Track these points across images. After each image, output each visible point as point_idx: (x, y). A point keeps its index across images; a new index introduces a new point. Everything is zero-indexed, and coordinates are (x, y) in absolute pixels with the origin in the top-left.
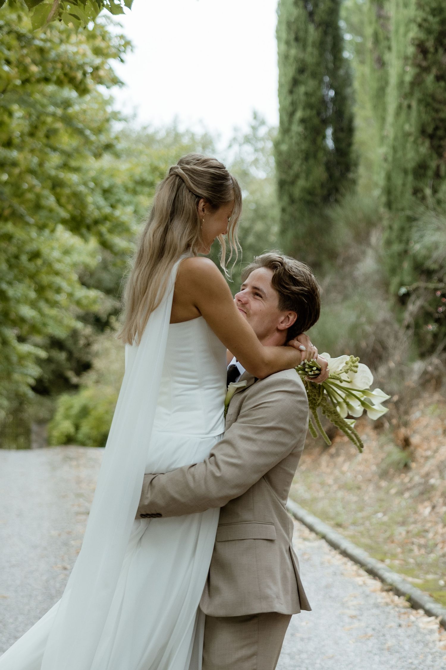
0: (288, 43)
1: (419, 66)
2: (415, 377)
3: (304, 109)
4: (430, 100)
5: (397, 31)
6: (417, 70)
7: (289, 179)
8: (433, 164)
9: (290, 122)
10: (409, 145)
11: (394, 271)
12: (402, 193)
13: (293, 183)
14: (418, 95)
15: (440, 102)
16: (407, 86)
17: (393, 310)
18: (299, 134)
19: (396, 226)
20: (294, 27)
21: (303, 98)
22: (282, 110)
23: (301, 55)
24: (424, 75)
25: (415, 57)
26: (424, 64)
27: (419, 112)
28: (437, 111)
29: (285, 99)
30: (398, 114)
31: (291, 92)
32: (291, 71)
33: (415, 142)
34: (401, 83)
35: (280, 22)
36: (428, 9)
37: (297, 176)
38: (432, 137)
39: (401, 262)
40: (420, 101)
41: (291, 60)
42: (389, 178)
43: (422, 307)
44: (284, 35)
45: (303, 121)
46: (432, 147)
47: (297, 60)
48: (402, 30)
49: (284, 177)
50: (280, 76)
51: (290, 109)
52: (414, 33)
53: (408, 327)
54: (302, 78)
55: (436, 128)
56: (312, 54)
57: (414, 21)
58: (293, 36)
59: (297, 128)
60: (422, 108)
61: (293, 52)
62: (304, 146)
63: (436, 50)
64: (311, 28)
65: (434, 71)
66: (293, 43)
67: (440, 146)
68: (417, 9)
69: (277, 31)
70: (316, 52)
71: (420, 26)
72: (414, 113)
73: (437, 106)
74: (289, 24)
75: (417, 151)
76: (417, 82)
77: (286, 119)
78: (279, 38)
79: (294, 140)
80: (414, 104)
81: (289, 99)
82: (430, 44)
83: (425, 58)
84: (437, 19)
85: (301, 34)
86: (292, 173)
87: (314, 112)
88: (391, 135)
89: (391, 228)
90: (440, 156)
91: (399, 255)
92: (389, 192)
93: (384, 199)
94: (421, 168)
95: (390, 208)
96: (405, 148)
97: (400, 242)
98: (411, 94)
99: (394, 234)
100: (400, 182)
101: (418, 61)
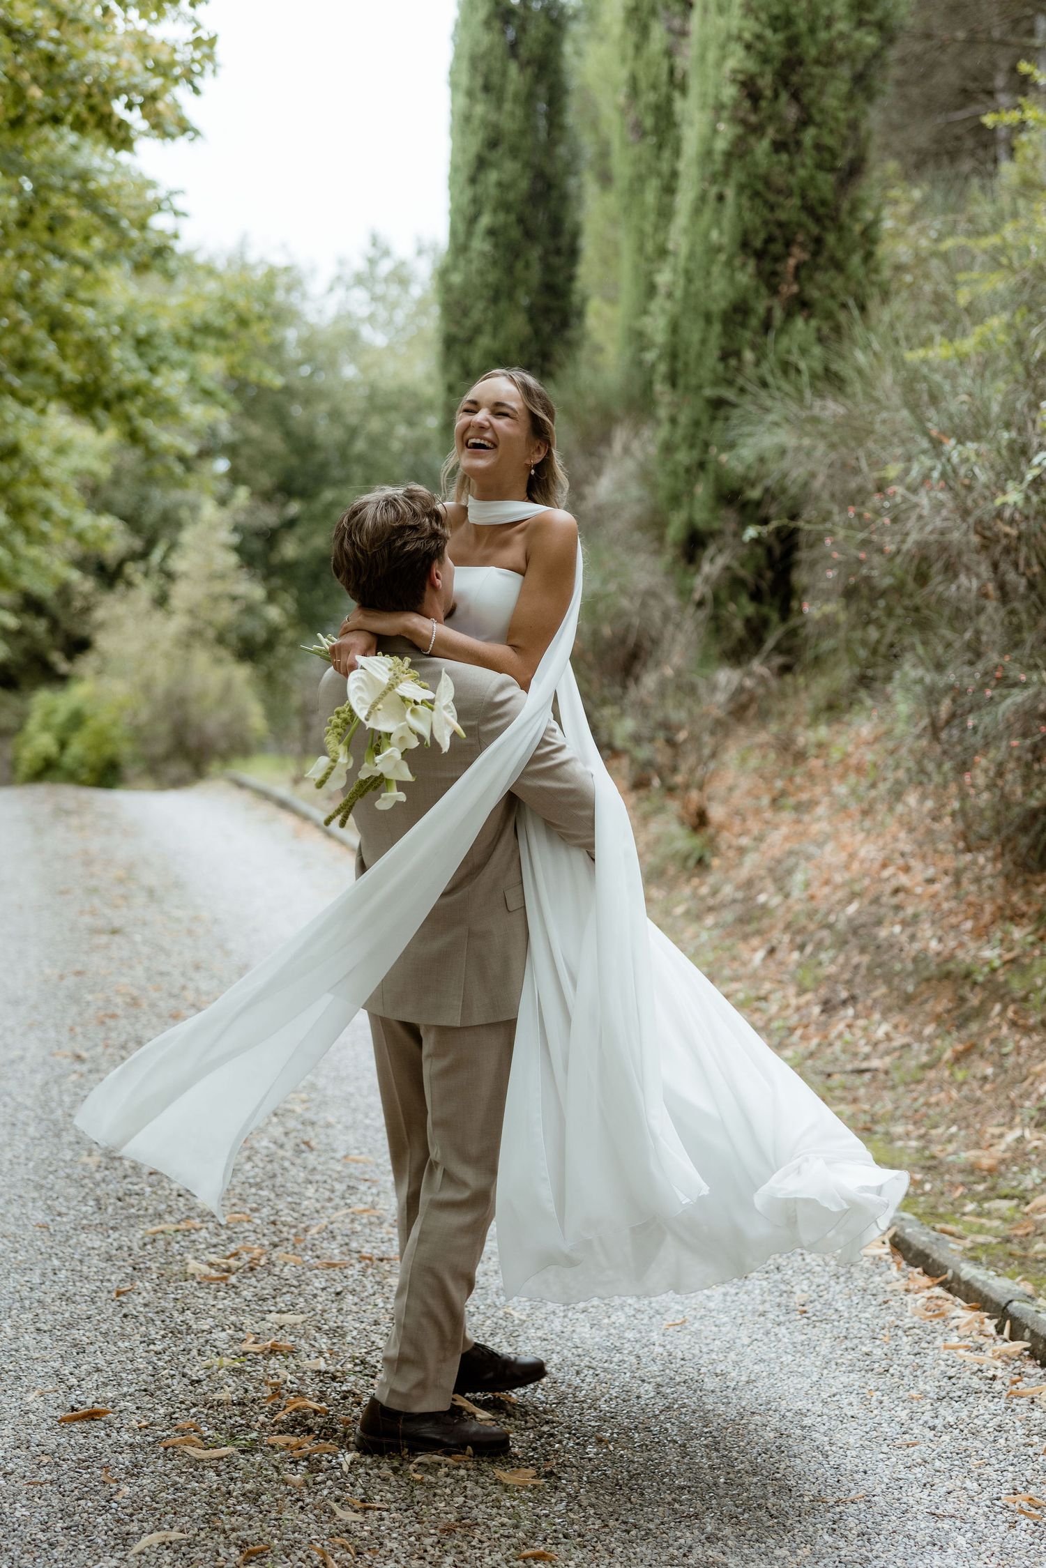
0: (470, 94)
1: (744, 122)
2: (721, 697)
3: (495, 211)
4: (760, 186)
5: (702, 58)
6: (739, 130)
7: (462, 334)
8: (760, 307)
9: (469, 233)
10: (716, 270)
11: (675, 500)
12: (700, 356)
13: (470, 341)
14: (738, 175)
15: (779, 192)
16: (718, 158)
17: (669, 573)
18: (483, 254)
19: (684, 418)
20: (482, 67)
21: (493, 191)
22: (455, 212)
23: (493, 117)
24: (752, 140)
25: (736, 105)
26: (753, 119)
27: (739, 207)
28: (772, 208)
29: (462, 192)
30: (697, 211)
31: (473, 180)
32: (475, 144)
33: (729, 263)
34: (708, 154)
35: (457, 57)
36: (763, 16)
37: (477, 330)
38: (760, 255)
39: (691, 484)
40: (741, 188)
41: (476, 122)
42: (674, 328)
43: (727, 568)
44: (464, 80)
45: (491, 232)
46: (759, 273)
47: (485, 123)
48: (712, 55)
49: (454, 329)
50: (454, 152)
51: (470, 211)
52: (737, 59)
53: (700, 604)
54: (494, 156)
55: (770, 240)
56: (512, 114)
57: (739, 38)
58: (479, 81)
59: (480, 245)
60: (745, 201)
61: (480, 109)
62: (492, 277)
63: (776, 96)
64: (513, 69)
65: (771, 132)
66: (480, 95)
67: (774, 273)
68: (745, 16)
69: (452, 73)
70: (519, 112)
71: (748, 47)
72: (729, 210)
73: (772, 197)
74: (474, 61)
75: (731, 280)
76: (738, 152)
77: (461, 228)
78: (454, 85)
79: (475, 266)
80: (730, 193)
81: (469, 193)
82: (766, 83)
83: (755, 108)
84: (780, 36)
85: (495, 79)
86: (468, 323)
87: (512, 218)
88: (684, 250)
89: (673, 421)
90: (774, 291)
91: (688, 470)
92: (673, 354)
93: (663, 368)
94: (738, 312)
95: (674, 385)
96: (708, 273)
97: (692, 446)
98: (726, 174)
99: (680, 432)
100: (696, 337)
101: (741, 114)
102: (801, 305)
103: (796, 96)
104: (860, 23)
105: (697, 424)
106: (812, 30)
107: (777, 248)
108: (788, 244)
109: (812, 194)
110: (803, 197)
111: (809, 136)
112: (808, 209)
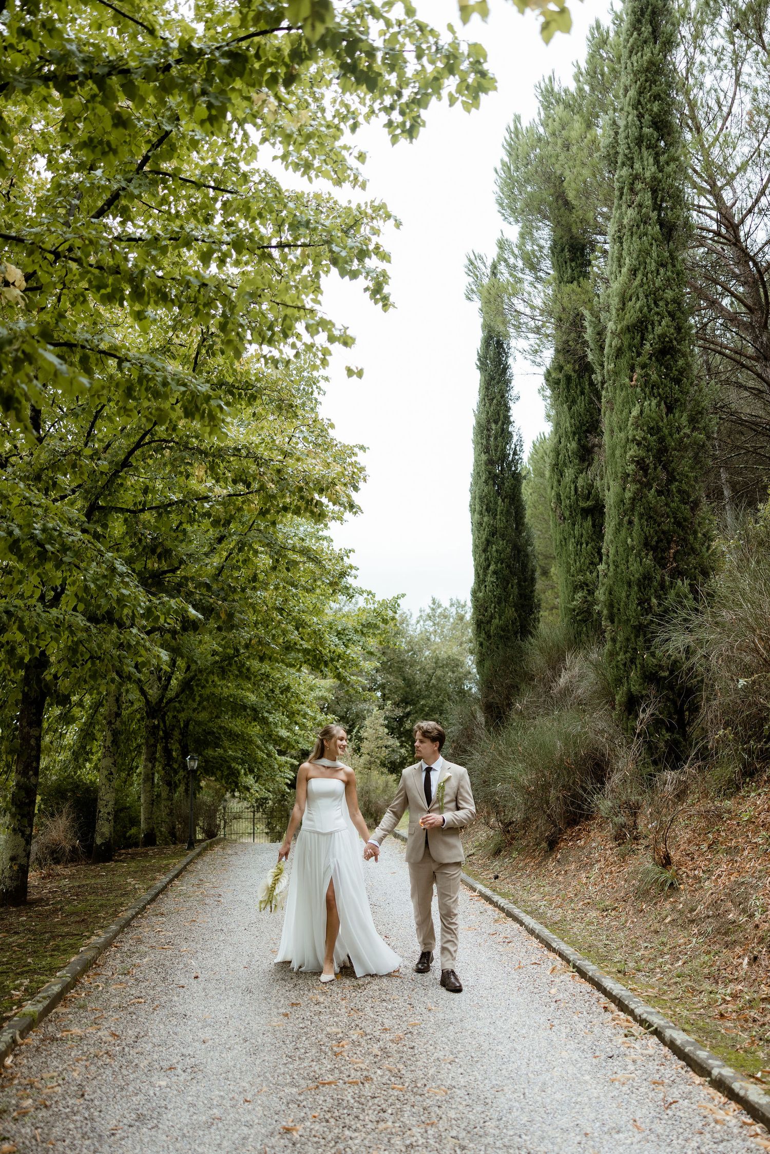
1: (640, 482)
4: (651, 513)
6: (638, 486)
8: (658, 576)
10: (632, 559)
11: (618, 681)
12: (626, 605)
14: (639, 509)
15: (662, 516)
16: (627, 501)
19: (620, 638)
24: (645, 491)
25: (635, 474)
26: (644, 480)
27: (641, 526)
28: (658, 524)
30: (618, 531)
33: (638, 554)
34: (621, 501)
36: (645, 428)
38: (654, 549)
39: (627, 671)
40: (641, 516)
43: (652, 715)
46: (655, 558)
48: (619, 452)
52: (633, 451)
53: (639, 735)
55: (660, 540)
57: (634, 440)
60: (644, 523)
63: (655, 468)
64: (499, 500)
65: (655, 486)
67: (663, 558)
68: (636, 429)
69: (471, 505)
70: (504, 519)
71: (639, 444)
72: (636, 527)
73: (658, 519)
74: (481, 499)
75: (641, 563)
76: (638, 497)
78: (472, 510)
80: (636, 520)
82: (649, 461)
83: (646, 474)
84: (655, 438)
88: (612, 551)
89: (614, 640)
90: (663, 567)
91: (625, 665)
92: (611, 606)
93: (605, 612)
94: (645, 580)
95: (612, 622)
96: (627, 562)
97: (626, 652)
98: (633, 510)
99: (618, 645)
100: (624, 594)
101: (638, 478)
102: (678, 573)
103: (664, 467)
104: (694, 429)
105: (628, 640)
106: (671, 435)
107: (664, 544)
108: (669, 543)
109: (679, 515)
110: (675, 518)
111: (674, 487)
112: (678, 524)
